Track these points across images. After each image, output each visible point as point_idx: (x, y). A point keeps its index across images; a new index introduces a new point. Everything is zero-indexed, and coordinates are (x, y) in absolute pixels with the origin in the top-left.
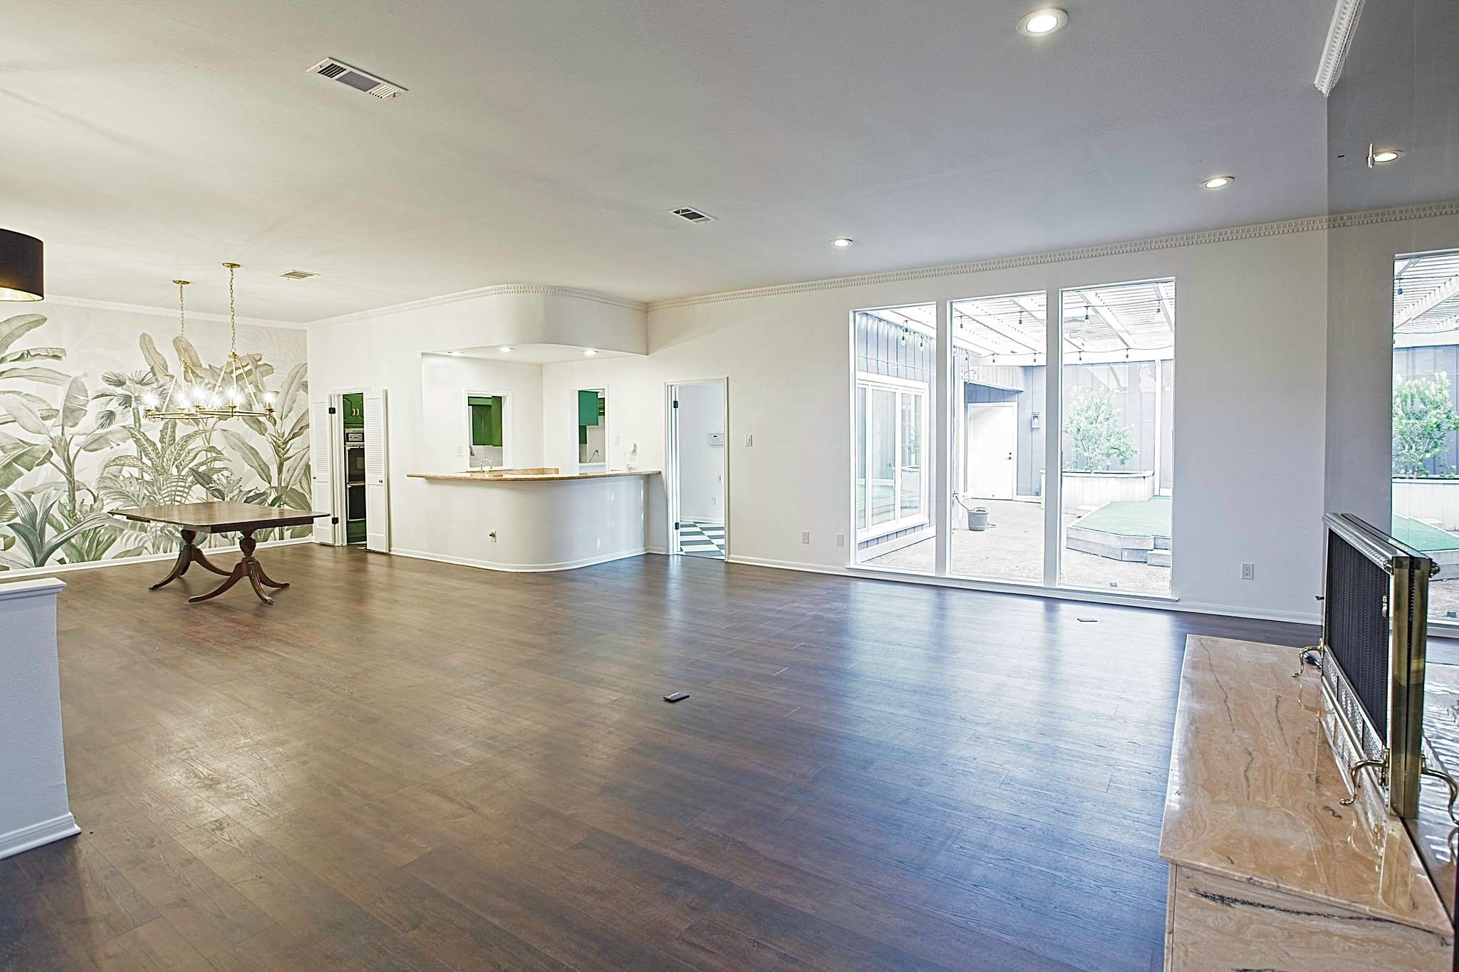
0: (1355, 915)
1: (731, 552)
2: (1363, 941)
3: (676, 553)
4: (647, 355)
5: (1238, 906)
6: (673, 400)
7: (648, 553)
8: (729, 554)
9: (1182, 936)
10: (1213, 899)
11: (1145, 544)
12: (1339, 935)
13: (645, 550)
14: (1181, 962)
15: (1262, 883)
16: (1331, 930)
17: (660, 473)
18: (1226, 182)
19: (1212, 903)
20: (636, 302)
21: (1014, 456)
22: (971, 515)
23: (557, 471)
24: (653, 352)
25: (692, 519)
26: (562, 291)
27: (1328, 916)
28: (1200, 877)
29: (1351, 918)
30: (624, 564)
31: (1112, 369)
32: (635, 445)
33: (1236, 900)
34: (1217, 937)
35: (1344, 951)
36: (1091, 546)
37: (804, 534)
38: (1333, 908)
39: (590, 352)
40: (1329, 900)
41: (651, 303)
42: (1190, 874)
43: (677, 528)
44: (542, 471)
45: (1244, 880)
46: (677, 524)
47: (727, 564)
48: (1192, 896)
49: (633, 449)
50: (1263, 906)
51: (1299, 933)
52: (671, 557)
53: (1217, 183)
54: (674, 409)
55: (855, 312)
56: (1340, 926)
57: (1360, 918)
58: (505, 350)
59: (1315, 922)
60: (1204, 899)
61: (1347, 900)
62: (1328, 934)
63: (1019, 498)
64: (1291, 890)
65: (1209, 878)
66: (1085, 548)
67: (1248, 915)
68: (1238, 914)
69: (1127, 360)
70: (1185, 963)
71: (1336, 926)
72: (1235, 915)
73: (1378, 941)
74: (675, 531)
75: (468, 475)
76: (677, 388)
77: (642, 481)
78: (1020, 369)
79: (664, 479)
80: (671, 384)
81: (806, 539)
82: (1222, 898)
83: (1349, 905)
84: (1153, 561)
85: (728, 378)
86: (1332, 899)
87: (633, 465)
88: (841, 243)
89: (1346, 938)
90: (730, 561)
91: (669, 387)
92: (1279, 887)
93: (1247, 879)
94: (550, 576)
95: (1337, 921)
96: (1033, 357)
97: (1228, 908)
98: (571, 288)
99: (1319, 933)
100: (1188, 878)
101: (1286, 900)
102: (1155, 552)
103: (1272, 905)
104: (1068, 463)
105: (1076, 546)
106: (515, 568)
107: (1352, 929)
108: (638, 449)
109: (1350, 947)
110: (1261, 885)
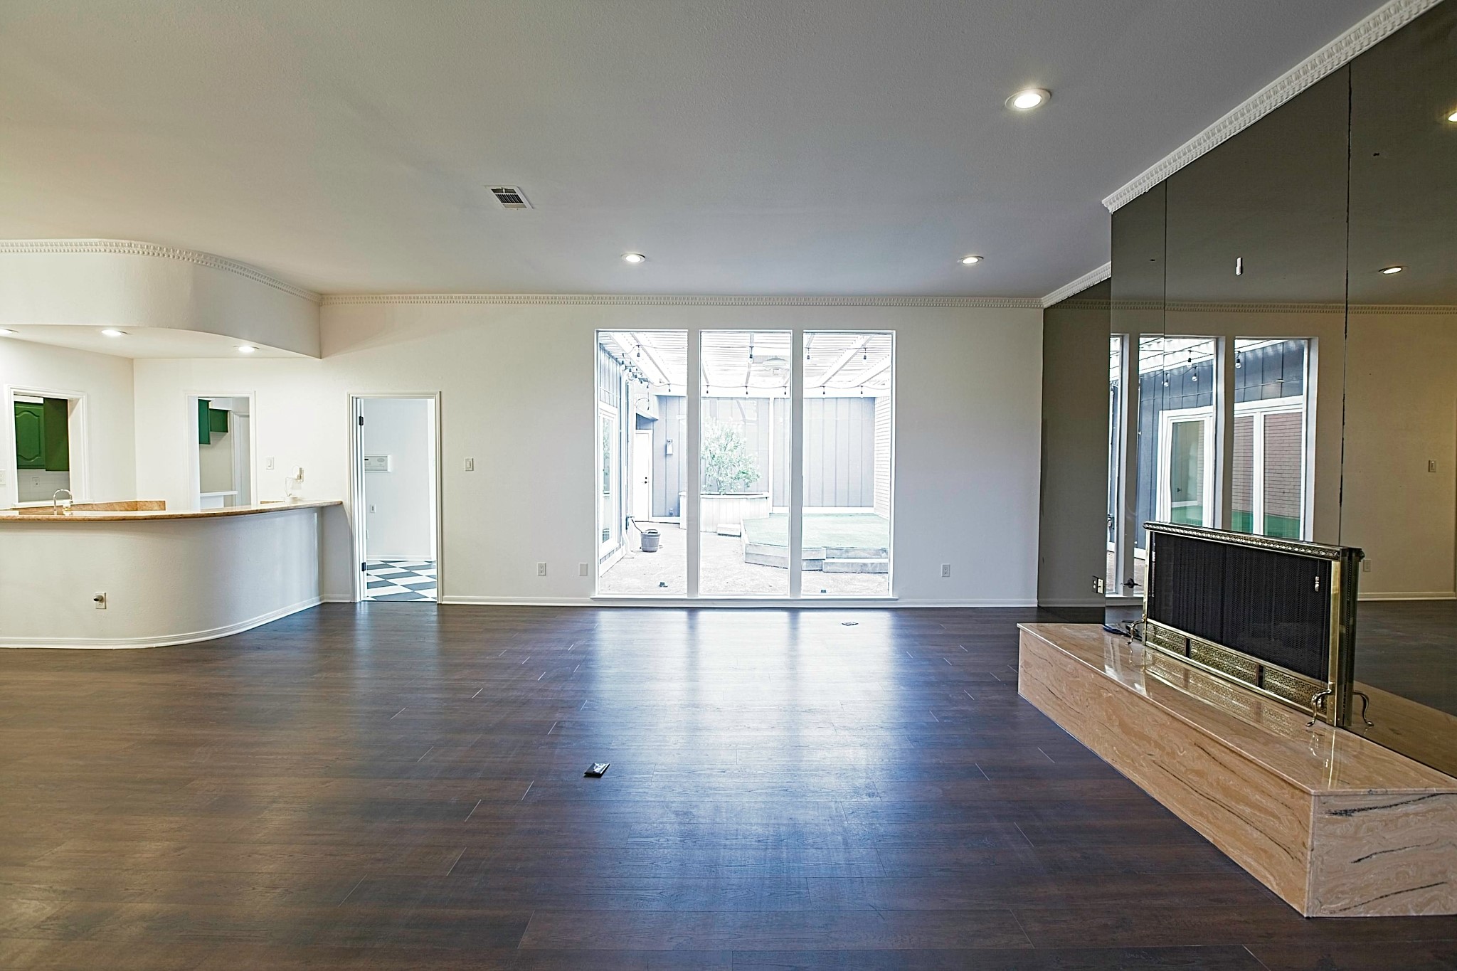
0: (1421, 796)
1: (445, 593)
2: (1426, 813)
3: (362, 599)
4: (321, 358)
5: (1356, 814)
6: (359, 415)
7: (324, 603)
8: (443, 595)
9: (1320, 849)
10: (1341, 814)
11: (820, 554)
12: (1414, 814)
13: (320, 600)
14: (1319, 870)
15: (1377, 792)
16: (1408, 812)
17: (341, 503)
18: (977, 260)
19: (1340, 818)
20: (311, 291)
21: (650, 480)
22: (644, 537)
23: (162, 505)
24: (327, 356)
25: (378, 558)
26: (221, 262)
27: (1407, 803)
28: (1332, 801)
29: (1420, 799)
30: (297, 620)
31: (738, 402)
32: (301, 469)
33: (1355, 810)
34: (1343, 842)
35: (1416, 823)
36: (771, 559)
37: (541, 566)
38: (1410, 796)
39: (246, 348)
40: (1415, 791)
41: (326, 294)
42: (1326, 800)
43: (363, 570)
44: (135, 506)
45: (1367, 793)
46: (364, 564)
47: (440, 606)
48: (1327, 817)
49: (298, 473)
50: (1371, 809)
51: (1391, 821)
52: (358, 605)
53: (970, 261)
54: (359, 426)
55: (598, 332)
56: (1414, 807)
57: (1424, 798)
58: (112, 333)
59: (1401, 809)
60: (1334, 817)
61: (1422, 787)
62: (1407, 815)
63: (655, 519)
64: (1393, 791)
65: (1338, 799)
66: (765, 562)
67: (1361, 818)
68: (1356, 820)
69: (747, 396)
70: (1321, 870)
71: (1411, 808)
72: (1354, 821)
73: (1433, 810)
74: (361, 572)
75: (16, 514)
76: (363, 401)
77: (316, 514)
78: (656, 398)
79: (347, 511)
80: (357, 396)
81: (543, 570)
82: (1346, 811)
83: (1425, 791)
84: (828, 568)
85: (440, 392)
86: (1416, 789)
87: (297, 494)
88: (633, 259)
89: (1416, 814)
90: (443, 603)
91: (355, 400)
92: (1387, 791)
93: (1369, 792)
94: (205, 647)
95: (1413, 804)
96: (667, 387)
97: (1350, 818)
98: (231, 260)
99: (1401, 817)
100: (1324, 803)
101: (1384, 800)
102: (827, 561)
103: (1375, 806)
104: (704, 486)
105: (756, 560)
106: (140, 642)
107: (1420, 807)
108: (305, 475)
109: (1419, 820)
110: (1377, 794)
